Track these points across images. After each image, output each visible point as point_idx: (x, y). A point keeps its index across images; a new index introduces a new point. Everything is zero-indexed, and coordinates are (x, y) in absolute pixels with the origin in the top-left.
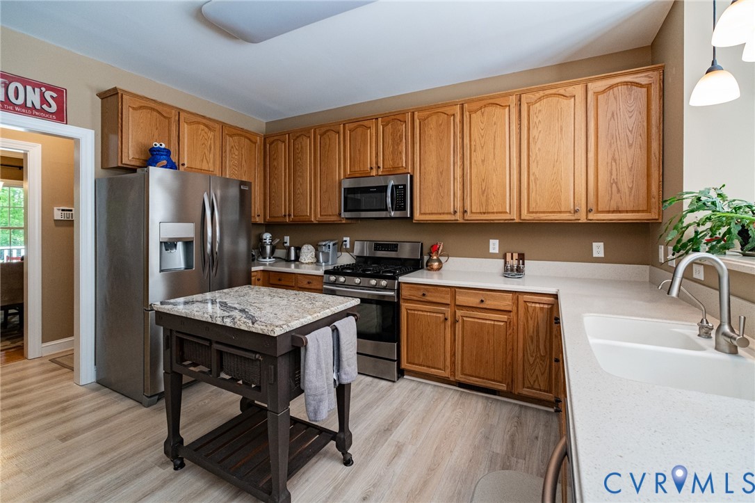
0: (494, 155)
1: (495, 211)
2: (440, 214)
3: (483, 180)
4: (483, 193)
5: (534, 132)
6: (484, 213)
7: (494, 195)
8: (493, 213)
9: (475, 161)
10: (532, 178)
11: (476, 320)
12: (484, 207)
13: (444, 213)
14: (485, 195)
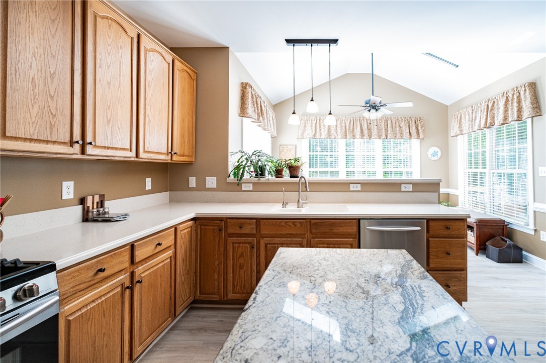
0: (120, 83)
1: (120, 147)
2: (47, 142)
3: (109, 107)
4: (109, 122)
5: (149, 78)
6: (108, 148)
7: (119, 129)
8: (117, 149)
9: (100, 80)
10: (147, 119)
11: (152, 270)
12: (109, 141)
13: (54, 142)
14: (110, 126)
